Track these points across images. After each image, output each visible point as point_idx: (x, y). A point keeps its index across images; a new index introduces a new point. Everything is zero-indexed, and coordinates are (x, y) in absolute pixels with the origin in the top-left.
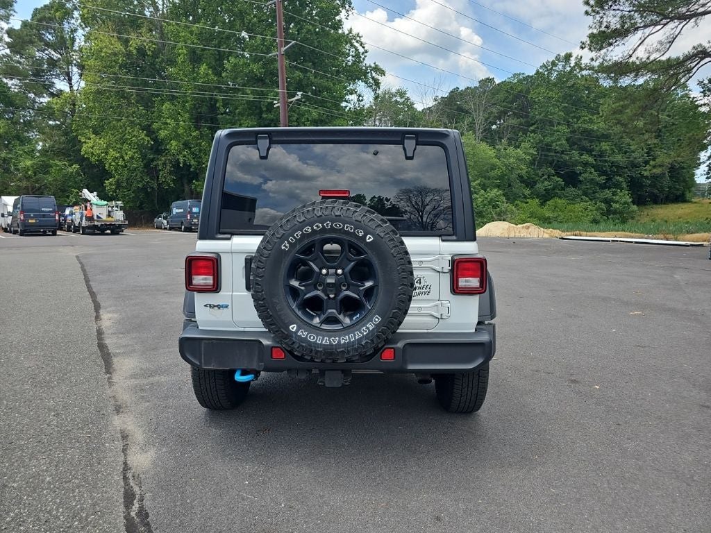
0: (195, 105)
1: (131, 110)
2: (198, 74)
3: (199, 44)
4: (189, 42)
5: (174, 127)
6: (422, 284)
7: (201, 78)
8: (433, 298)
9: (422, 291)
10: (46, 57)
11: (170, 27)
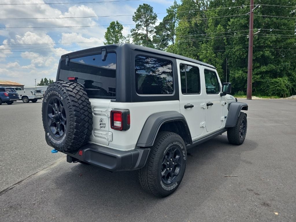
0: (214, 43)
1: (191, 49)
2: (216, 29)
3: (218, 17)
4: (214, 16)
5: (205, 54)
6: (103, 123)
7: (218, 31)
8: (106, 130)
9: (103, 126)
10: (166, 34)
11: (207, 12)
